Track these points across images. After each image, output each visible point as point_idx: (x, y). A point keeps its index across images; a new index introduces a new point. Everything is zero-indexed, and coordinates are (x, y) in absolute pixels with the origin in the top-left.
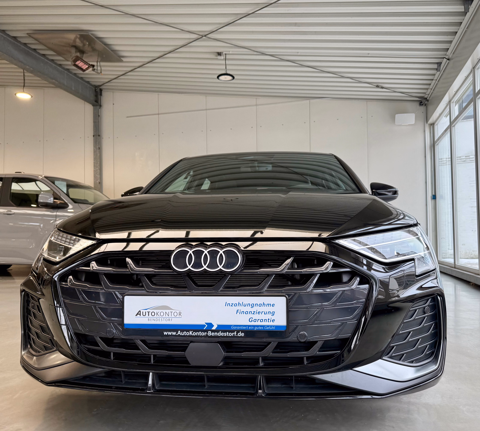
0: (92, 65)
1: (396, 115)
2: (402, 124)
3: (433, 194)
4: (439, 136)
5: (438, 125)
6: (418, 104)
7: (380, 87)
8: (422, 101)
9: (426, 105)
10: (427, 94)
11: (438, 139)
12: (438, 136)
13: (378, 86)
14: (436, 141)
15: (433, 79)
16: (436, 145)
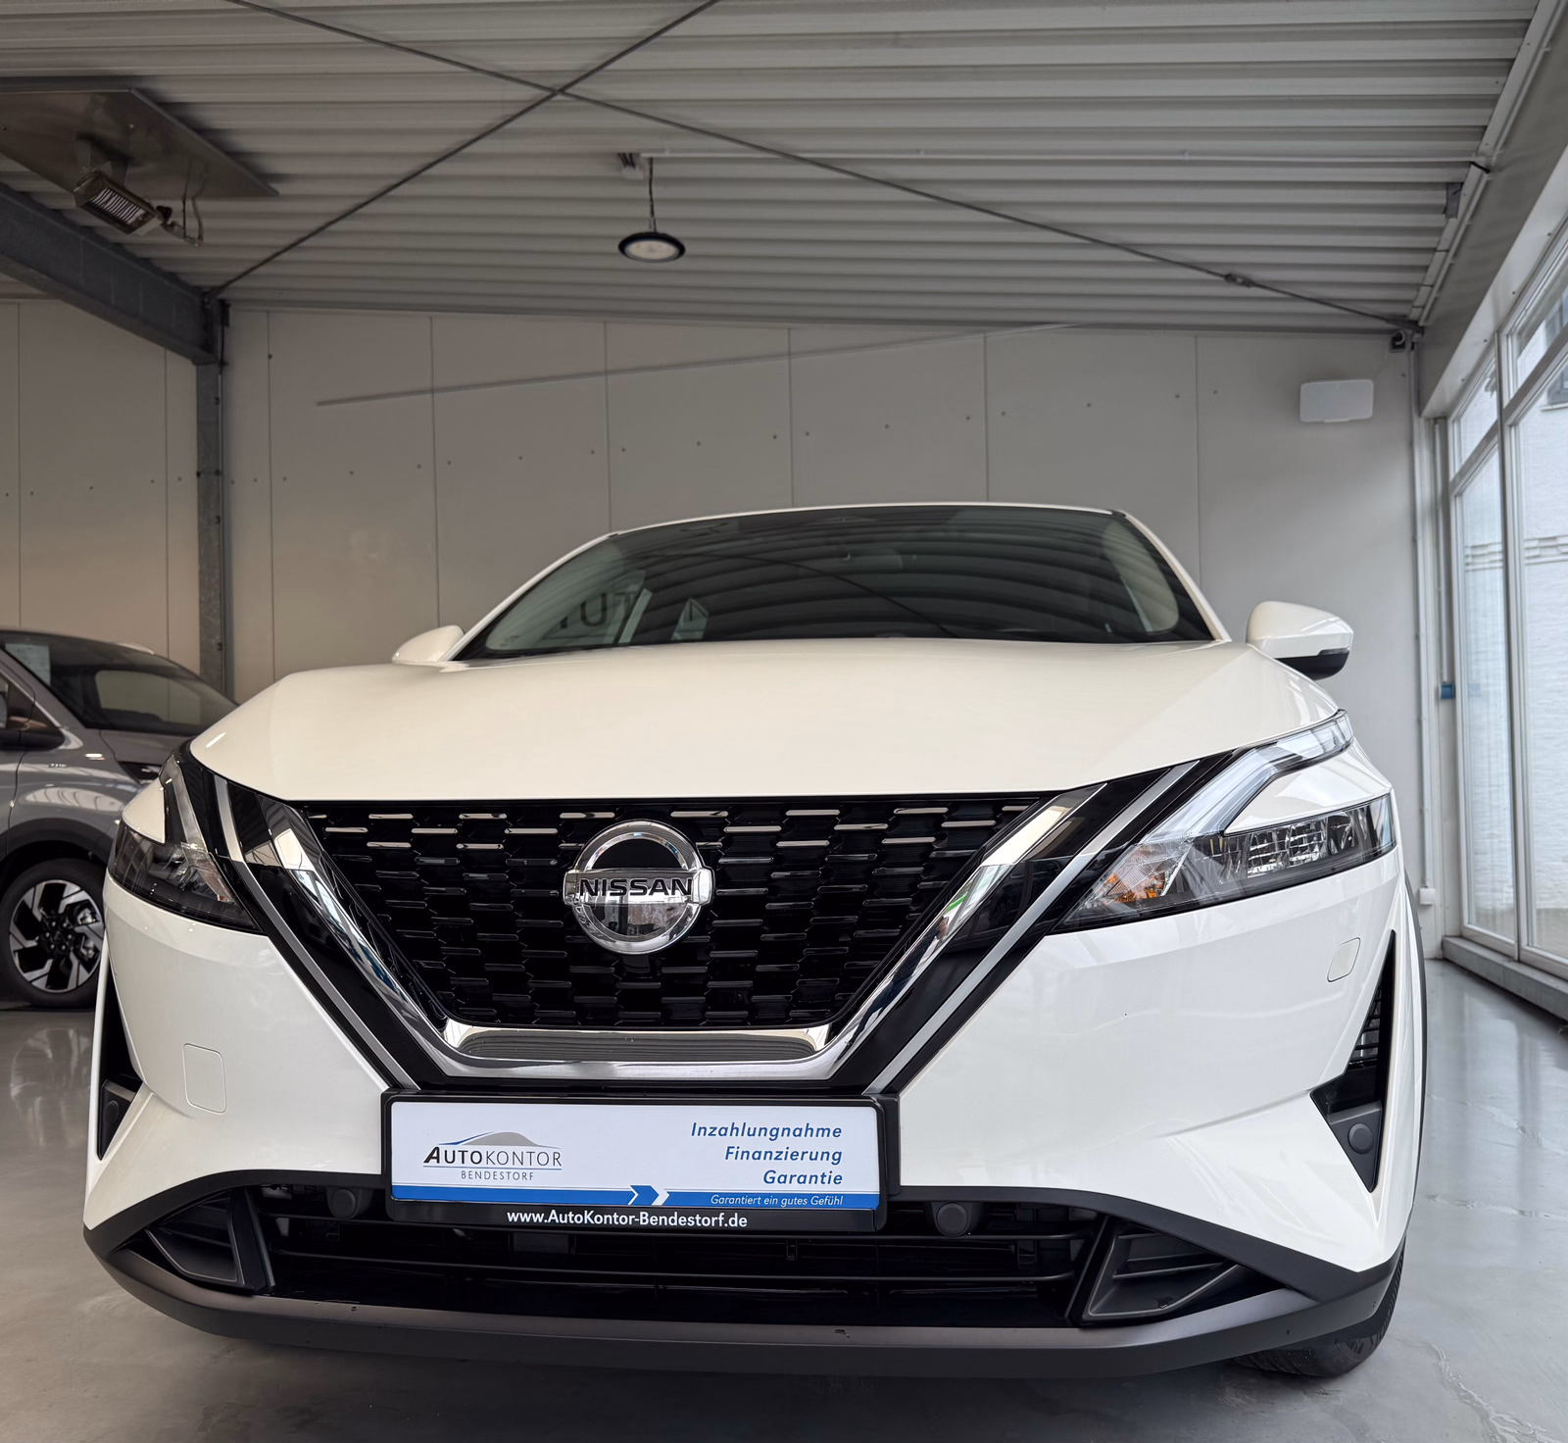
0: (160, 208)
1: (1304, 387)
2: (1327, 421)
3: (1445, 679)
4: (1464, 458)
5: (1462, 420)
6: (1386, 341)
7: (1239, 280)
8: (1401, 332)
9: (1416, 346)
10: (1417, 303)
11: (1462, 473)
12: (1461, 460)
13: (1230, 278)
14: (1454, 480)
15: (1433, 246)
16: (1456, 496)
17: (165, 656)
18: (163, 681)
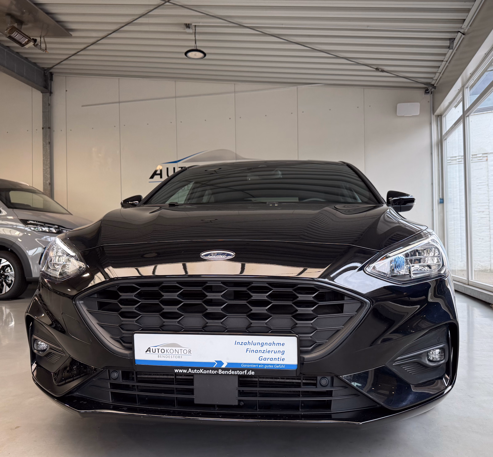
0: (33, 39)
1: (398, 105)
2: (405, 116)
3: (441, 197)
4: (447, 129)
5: (447, 116)
6: (423, 91)
7: (380, 70)
8: (428, 88)
10: (434, 79)
11: (447, 134)
13: (377, 69)
14: (444, 135)
15: (442, 59)
16: (444, 140)
17: (32, 186)
18: (31, 194)
